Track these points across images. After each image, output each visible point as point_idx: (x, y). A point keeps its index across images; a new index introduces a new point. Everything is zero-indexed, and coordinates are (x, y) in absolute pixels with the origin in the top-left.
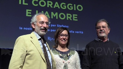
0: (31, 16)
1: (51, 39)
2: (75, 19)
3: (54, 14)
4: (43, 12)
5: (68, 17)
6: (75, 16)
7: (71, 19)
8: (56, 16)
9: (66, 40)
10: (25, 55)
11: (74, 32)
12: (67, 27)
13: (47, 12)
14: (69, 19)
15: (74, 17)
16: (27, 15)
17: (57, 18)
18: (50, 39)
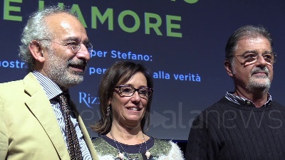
0: (19, 19)
1: (91, 100)
2: (174, 30)
3: (102, 13)
4: (61, 5)
5: (148, 26)
6: (173, 22)
7: (159, 33)
8: (107, 21)
9: (141, 106)
10: (5, 153)
11: (168, 77)
12: (146, 58)
13: (76, 7)
14: (152, 30)
15: (169, 26)
16: (7, 17)
17: (111, 27)
18: (87, 99)
